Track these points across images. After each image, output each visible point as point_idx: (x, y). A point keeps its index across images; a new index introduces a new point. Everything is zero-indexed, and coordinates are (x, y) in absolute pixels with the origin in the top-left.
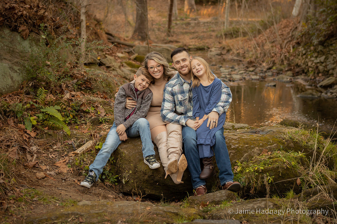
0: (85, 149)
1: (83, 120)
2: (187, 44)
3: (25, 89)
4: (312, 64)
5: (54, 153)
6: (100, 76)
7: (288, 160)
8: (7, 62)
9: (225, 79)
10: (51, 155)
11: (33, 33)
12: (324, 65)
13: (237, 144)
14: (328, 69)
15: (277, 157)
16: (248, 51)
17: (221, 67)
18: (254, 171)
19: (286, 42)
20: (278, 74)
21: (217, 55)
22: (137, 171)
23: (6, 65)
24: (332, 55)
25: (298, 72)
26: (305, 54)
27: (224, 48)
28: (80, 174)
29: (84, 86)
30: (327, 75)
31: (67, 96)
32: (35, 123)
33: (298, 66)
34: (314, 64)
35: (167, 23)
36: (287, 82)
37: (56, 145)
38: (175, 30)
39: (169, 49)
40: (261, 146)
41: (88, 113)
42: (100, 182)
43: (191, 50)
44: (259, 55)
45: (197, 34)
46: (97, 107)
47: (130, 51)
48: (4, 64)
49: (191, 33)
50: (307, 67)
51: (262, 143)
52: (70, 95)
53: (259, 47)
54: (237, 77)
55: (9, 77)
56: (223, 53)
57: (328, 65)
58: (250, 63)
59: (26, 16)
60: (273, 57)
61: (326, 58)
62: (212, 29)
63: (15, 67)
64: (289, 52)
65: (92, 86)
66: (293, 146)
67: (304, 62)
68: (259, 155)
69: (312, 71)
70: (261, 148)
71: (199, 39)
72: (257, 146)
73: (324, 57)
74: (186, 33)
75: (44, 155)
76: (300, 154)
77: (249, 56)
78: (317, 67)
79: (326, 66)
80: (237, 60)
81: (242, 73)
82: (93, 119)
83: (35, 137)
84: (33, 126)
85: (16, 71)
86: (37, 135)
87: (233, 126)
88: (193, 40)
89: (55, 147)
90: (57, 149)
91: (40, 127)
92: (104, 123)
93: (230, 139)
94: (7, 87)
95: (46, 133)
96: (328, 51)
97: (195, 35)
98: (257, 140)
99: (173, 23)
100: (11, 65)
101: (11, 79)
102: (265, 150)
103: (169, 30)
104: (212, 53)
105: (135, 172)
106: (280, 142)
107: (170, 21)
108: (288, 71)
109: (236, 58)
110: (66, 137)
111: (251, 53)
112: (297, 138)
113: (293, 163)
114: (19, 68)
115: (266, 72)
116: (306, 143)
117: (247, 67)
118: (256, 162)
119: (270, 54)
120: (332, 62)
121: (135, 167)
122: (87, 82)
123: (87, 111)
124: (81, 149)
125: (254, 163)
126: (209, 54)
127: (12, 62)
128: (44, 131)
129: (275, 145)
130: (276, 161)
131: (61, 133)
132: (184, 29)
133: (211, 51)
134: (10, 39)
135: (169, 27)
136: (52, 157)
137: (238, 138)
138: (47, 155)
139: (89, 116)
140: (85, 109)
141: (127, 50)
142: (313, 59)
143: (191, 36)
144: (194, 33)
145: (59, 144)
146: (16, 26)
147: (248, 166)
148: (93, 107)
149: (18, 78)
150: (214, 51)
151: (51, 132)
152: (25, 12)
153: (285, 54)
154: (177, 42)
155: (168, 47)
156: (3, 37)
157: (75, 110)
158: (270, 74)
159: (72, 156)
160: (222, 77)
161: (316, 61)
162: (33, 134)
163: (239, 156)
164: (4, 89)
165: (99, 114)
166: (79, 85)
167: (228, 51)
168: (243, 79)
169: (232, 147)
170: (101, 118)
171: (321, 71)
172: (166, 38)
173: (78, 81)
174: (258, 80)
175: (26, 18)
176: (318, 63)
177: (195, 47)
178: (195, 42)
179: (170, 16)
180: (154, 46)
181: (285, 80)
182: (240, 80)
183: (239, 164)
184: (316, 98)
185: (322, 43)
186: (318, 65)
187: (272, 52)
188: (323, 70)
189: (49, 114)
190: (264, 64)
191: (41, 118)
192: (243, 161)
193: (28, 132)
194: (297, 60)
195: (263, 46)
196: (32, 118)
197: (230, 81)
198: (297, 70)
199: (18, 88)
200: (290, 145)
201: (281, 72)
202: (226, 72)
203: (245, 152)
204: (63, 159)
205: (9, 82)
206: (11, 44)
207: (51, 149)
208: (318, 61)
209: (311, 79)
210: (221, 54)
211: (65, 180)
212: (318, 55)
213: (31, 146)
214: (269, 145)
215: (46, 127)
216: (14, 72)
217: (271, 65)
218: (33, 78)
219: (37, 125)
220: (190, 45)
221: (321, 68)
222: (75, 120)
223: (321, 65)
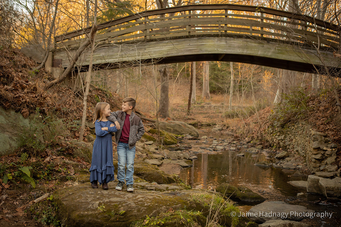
0: (41, 199)
1: (54, 177)
2: (200, 121)
3: (18, 153)
4: (276, 141)
5: (19, 201)
6: (83, 145)
7: (184, 218)
8: (8, 133)
9: (211, 149)
10: (16, 202)
11: (33, 114)
12: (283, 141)
13: (150, 202)
14: (286, 145)
15: (178, 215)
16: (239, 128)
17: (215, 139)
18: (157, 225)
19: (264, 122)
20: (252, 146)
21: (219, 130)
22: (70, 219)
23: (7, 135)
24: (289, 134)
25: (267, 146)
26: (272, 133)
27: (225, 125)
28: (32, 218)
29: (67, 152)
30: (285, 149)
31: (48, 159)
32: (11, 178)
33: (267, 141)
34: (277, 141)
35: (187, 106)
36: (254, 153)
37: (23, 195)
38: (193, 111)
39: (180, 124)
40: (168, 205)
41: (60, 172)
42: (46, 225)
43: (203, 125)
44: (245, 132)
45: (209, 114)
46: (69, 168)
47: (152, 125)
48: (6, 135)
49: (204, 113)
50: (273, 143)
51: (170, 203)
52: (50, 158)
53: (247, 126)
54: (220, 148)
55: (8, 144)
56: (224, 129)
57: (286, 142)
58: (237, 137)
59: (29, 102)
60: (253, 134)
61: (285, 137)
62: (219, 111)
63: (13, 137)
64: (265, 131)
65: (74, 152)
66: (196, 207)
67: (271, 139)
68: (165, 212)
69: (275, 145)
70: (168, 207)
71: (210, 118)
72: (165, 205)
73: (284, 136)
74: (201, 113)
75: (10, 202)
76: (198, 213)
77: (238, 132)
78: (279, 143)
79: (285, 142)
80: (231, 134)
81: (226, 145)
82: (61, 177)
83: (8, 188)
84: (9, 180)
85: (14, 140)
86: (11, 186)
87: (167, 188)
88: (205, 119)
89: (21, 197)
90: (23, 198)
91: (14, 181)
92: (69, 180)
93: (147, 198)
94: (6, 151)
95: (17, 186)
96: (286, 132)
97: (207, 115)
98: (167, 201)
99: (192, 106)
100: (10, 136)
101: (9, 146)
102: (171, 208)
103: (188, 111)
104: (216, 129)
105: (69, 219)
106: (184, 203)
107: (189, 104)
108: (259, 144)
109: (230, 133)
110: (31, 189)
111: (240, 130)
112: (199, 200)
113: (188, 220)
114: (16, 138)
115: (244, 144)
116: (208, 204)
117: (234, 140)
118: (161, 217)
119: (252, 131)
120: (289, 140)
121: (69, 216)
122: (69, 149)
123: (59, 170)
124: (38, 199)
125: (159, 218)
126: (213, 130)
127: (12, 134)
128: (16, 184)
129: (179, 205)
130: (175, 218)
131: (29, 186)
132: (200, 110)
133: (215, 127)
134: (14, 117)
135: (189, 109)
136: (16, 204)
137: (153, 198)
138: (13, 202)
139: (60, 174)
140: (57, 169)
141: (149, 125)
142: (276, 137)
143: (204, 116)
144: (206, 113)
145: (25, 195)
146: (20, 109)
147: (153, 221)
148: (66, 168)
149: (15, 145)
150: (217, 127)
151: (21, 185)
152: (28, 100)
153: (262, 132)
154: (193, 119)
155: (179, 123)
156: (9, 116)
157: (49, 169)
158: (246, 146)
159: (30, 204)
160: (210, 148)
161: (278, 139)
162: (7, 186)
163: (149, 212)
164: (3, 152)
165: (69, 173)
166: (63, 151)
167: (228, 127)
168: (224, 150)
169: (145, 205)
170: (68, 176)
171: (282, 146)
172: (186, 116)
173: (61, 148)
174: (235, 150)
175: (28, 104)
176: (280, 140)
177: (206, 123)
178: (207, 120)
179: (190, 101)
180: (169, 122)
181: (253, 151)
182: (221, 150)
183: (148, 218)
184: (267, 167)
185: (282, 126)
186: (280, 141)
187: (253, 130)
188: (283, 145)
189: (22, 172)
190: (246, 139)
191: (16, 175)
192: (152, 216)
193: (3, 184)
194: (268, 137)
195: (249, 125)
196: (9, 175)
197: (214, 150)
198: (266, 144)
199: (14, 152)
200: (192, 205)
201: (255, 145)
202: (216, 143)
203: (154, 209)
204: (24, 205)
205: (8, 147)
206: (15, 121)
207: (18, 198)
208: (280, 139)
209: (273, 152)
210: (222, 130)
211: (17, 222)
212: (280, 134)
213: (3, 194)
214: (175, 205)
215: (18, 181)
216: (13, 141)
217: (250, 139)
218: (24, 145)
219: (12, 179)
220: (202, 122)
221: (281, 144)
222: (48, 177)
223: (281, 142)
